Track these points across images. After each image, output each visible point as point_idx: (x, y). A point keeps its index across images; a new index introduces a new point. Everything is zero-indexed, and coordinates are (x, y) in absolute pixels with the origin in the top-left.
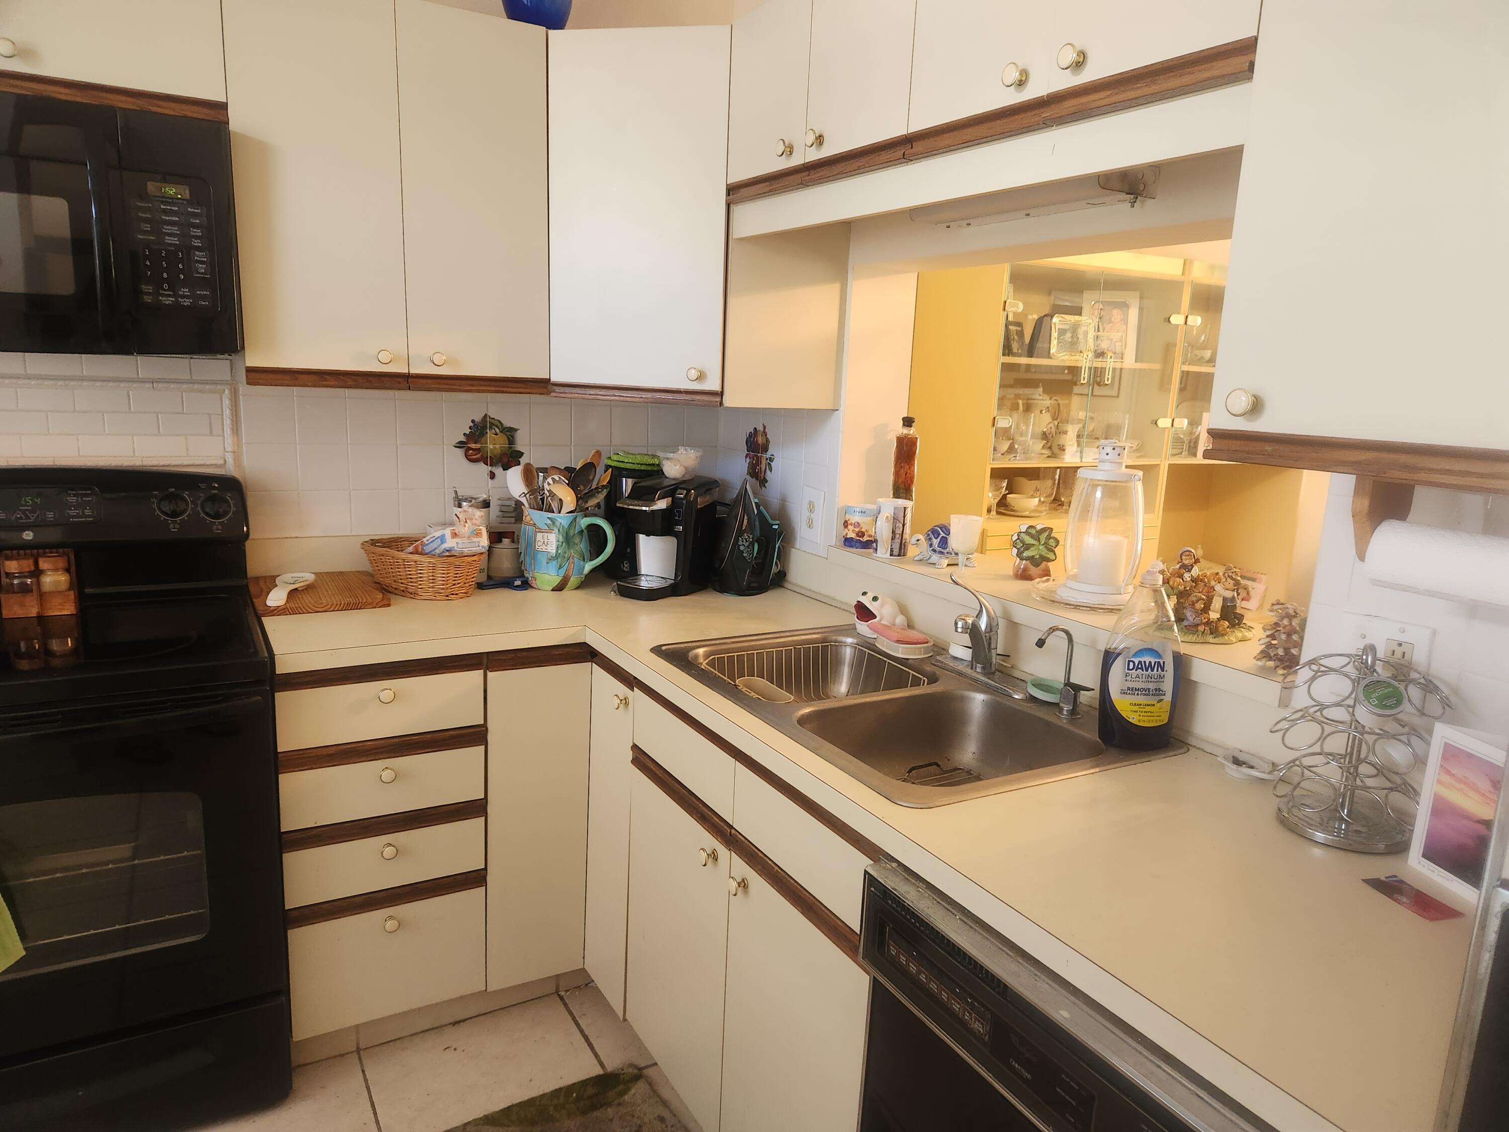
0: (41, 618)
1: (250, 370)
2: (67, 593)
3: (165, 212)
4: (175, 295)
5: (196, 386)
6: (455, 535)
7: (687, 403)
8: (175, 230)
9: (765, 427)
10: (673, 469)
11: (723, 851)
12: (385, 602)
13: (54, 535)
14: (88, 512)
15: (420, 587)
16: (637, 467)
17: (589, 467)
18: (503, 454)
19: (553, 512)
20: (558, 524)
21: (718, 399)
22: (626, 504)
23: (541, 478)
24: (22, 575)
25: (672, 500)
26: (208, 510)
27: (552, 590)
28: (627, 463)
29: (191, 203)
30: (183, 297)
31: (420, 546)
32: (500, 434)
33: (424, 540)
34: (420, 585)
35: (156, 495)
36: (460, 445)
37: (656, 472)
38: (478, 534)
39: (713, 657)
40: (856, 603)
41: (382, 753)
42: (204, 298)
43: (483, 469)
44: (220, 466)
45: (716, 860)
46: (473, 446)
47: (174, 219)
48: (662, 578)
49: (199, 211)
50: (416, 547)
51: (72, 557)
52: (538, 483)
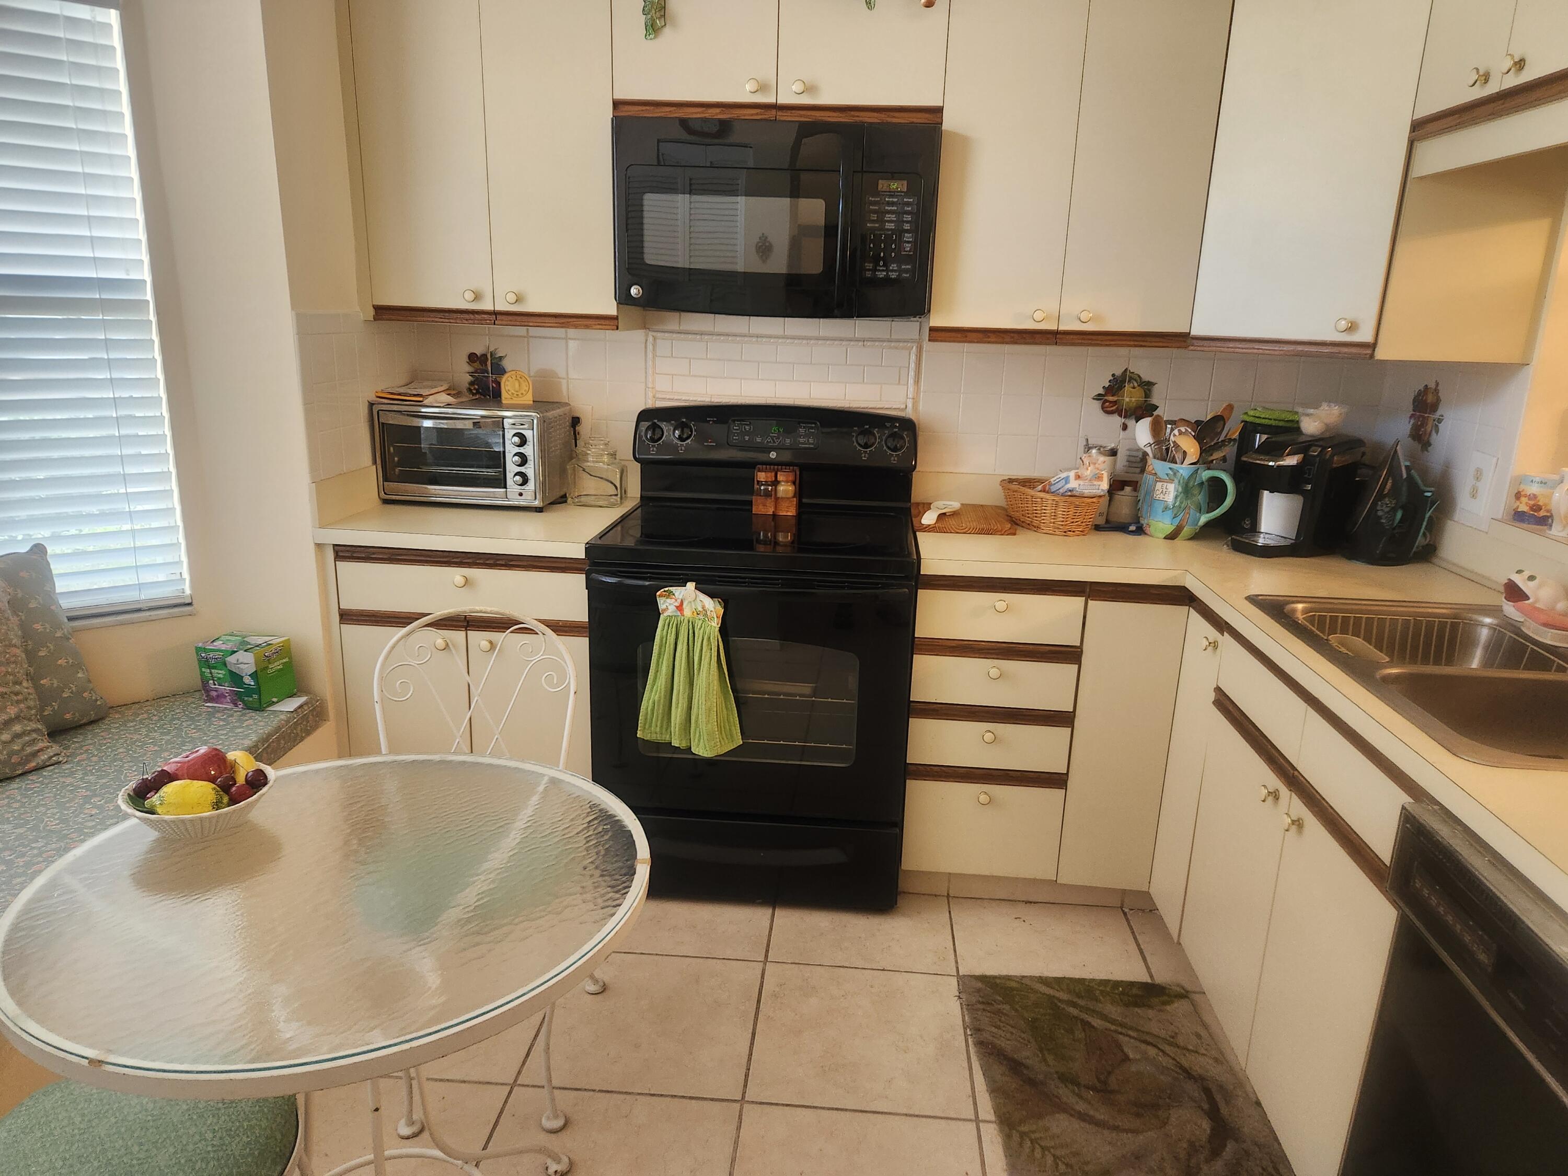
0: (774, 516)
1: (932, 330)
2: (792, 499)
3: (889, 204)
4: (887, 270)
5: (893, 344)
6: (1078, 477)
7: (1331, 356)
8: (893, 217)
9: (1437, 384)
10: (1311, 426)
11: (1284, 791)
12: (1011, 531)
13: (787, 456)
14: (811, 441)
15: (1043, 521)
16: (1273, 423)
17: (1219, 420)
18: (1138, 407)
19: (1176, 463)
20: (1179, 475)
21: (1369, 351)
22: (1252, 458)
23: (1168, 431)
24: (767, 484)
25: (1304, 456)
26: (889, 444)
27: (1165, 538)
28: (1264, 418)
29: (907, 194)
30: (892, 271)
31: (1048, 487)
32: (1138, 388)
33: (1052, 480)
34: (1043, 519)
35: (855, 430)
36: (1098, 397)
37: (1294, 428)
38: (1099, 478)
39: (1313, 613)
40: (1506, 581)
41: (991, 654)
42: (906, 271)
43: (1117, 420)
44: (903, 410)
45: (1277, 799)
46: (1111, 398)
47: (893, 208)
48: (1282, 537)
49: (912, 200)
50: (1044, 487)
51: (798, 473)
52: (1165, 434)
